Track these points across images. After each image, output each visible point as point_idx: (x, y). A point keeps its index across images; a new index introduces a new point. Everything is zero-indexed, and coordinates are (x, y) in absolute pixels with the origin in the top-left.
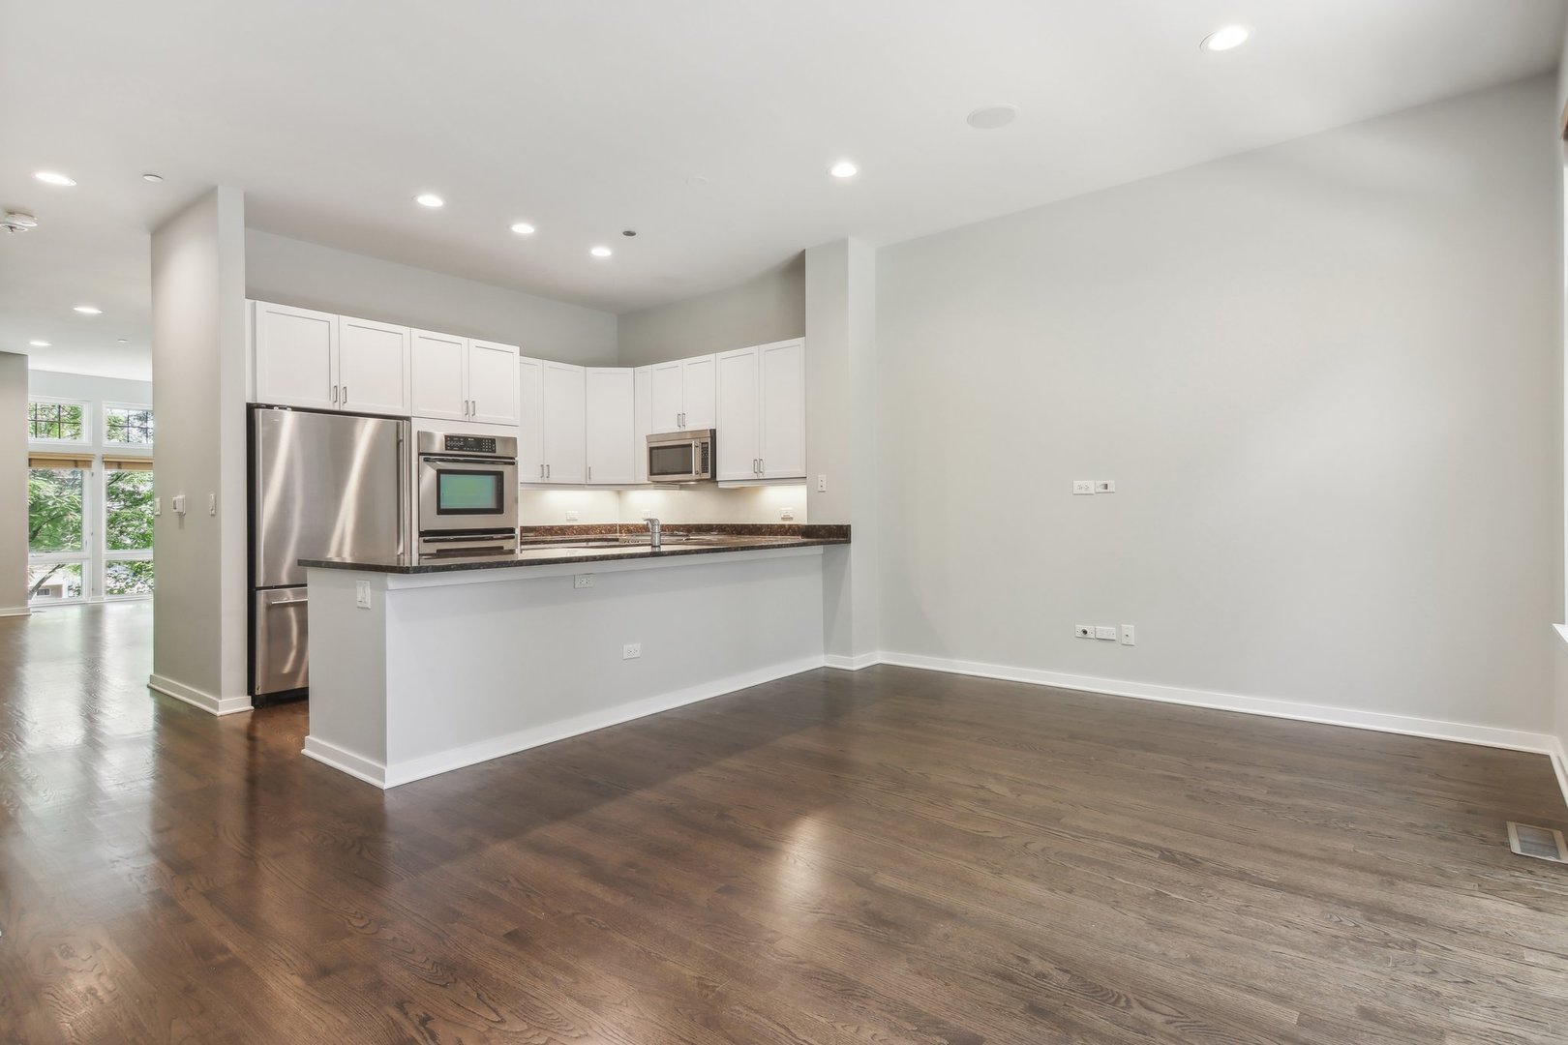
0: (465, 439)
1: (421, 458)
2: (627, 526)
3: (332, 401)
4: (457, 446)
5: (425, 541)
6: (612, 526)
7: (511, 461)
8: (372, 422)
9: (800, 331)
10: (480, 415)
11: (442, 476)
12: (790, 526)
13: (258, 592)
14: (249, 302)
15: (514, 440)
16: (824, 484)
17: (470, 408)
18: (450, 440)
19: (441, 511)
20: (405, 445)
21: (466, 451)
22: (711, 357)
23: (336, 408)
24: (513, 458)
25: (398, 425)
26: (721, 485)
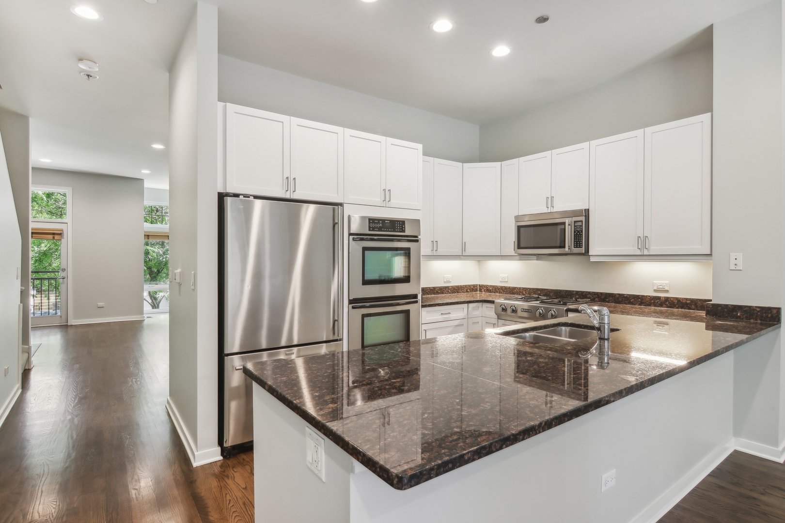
0: (383, 221)
1: (351, 237)
2: (486, 286)
3: (284, 191)
4: (377, 228)
5: (353, 308)
6: (474, 286)
7: (415, 239)
8: (312, 207)
9: (707, 107)
10: (394, 202)
11: (366, 252)
12: (667, 299)
13: (226, 358)
14: (221, 104)
15: (418, 221)
16: (740, 262)
17: (387, 194)
18: (373, 222)
19: (366, 282)
20: (339, 228)
21: (384, 231)
22: (585, 145)
23: (287, 196)
24: (416, 237)
25: (334, 210)
26: (592, 259)
